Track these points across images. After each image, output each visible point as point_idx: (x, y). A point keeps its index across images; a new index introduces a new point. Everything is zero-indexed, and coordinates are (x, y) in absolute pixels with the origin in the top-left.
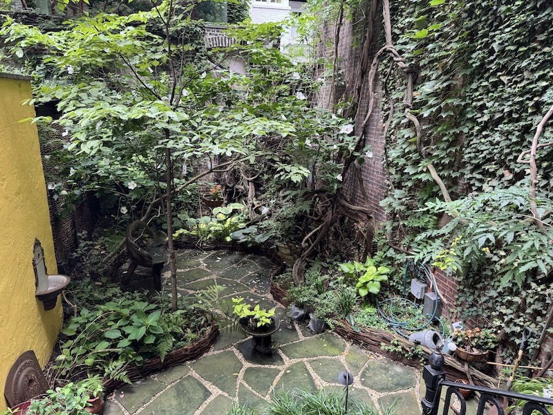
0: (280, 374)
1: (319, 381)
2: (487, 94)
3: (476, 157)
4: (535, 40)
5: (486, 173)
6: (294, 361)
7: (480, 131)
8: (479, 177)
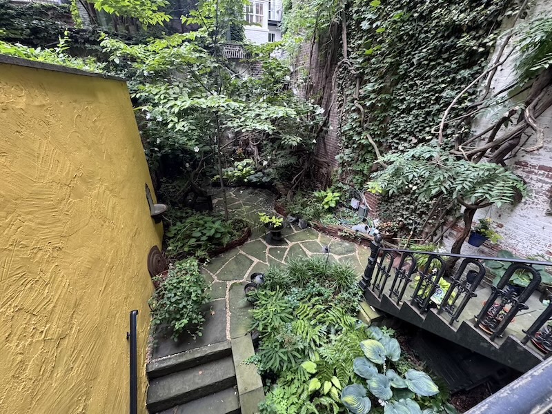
0: (288, 250)
1: (308, 252)
2: (406, 92)
3: (396, 130)
4: (441, 58)
5: (401, 139)
6: (294, 243)
7: (399, 115)
8: (397, 141)
